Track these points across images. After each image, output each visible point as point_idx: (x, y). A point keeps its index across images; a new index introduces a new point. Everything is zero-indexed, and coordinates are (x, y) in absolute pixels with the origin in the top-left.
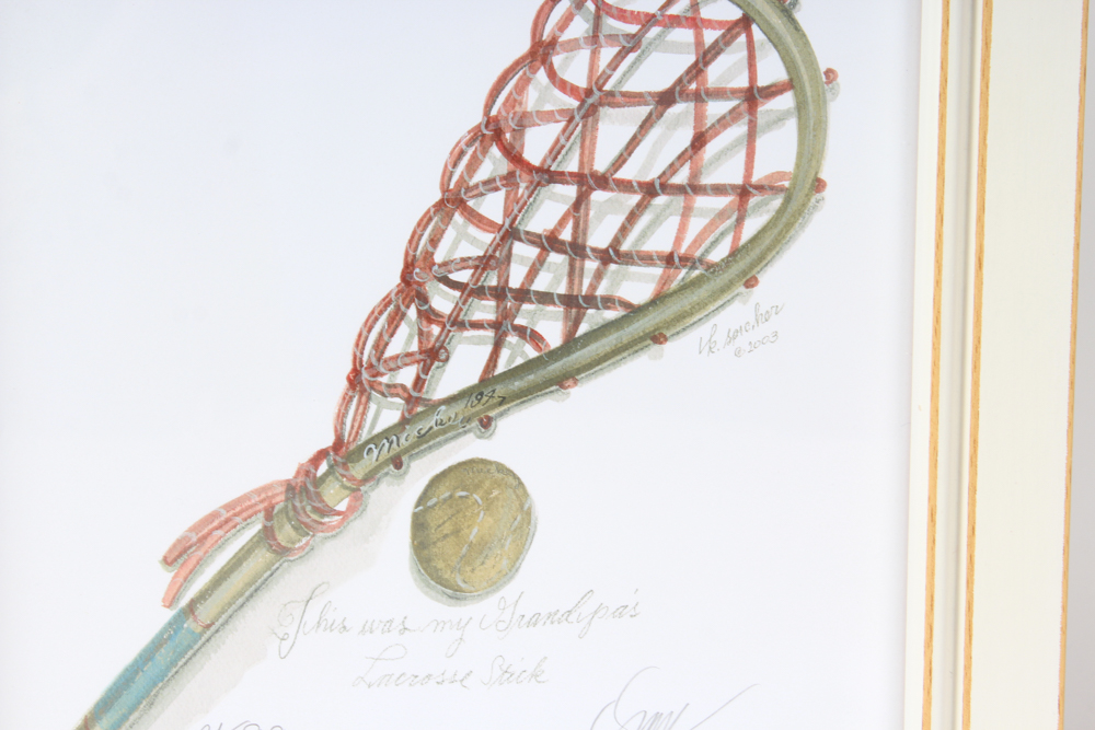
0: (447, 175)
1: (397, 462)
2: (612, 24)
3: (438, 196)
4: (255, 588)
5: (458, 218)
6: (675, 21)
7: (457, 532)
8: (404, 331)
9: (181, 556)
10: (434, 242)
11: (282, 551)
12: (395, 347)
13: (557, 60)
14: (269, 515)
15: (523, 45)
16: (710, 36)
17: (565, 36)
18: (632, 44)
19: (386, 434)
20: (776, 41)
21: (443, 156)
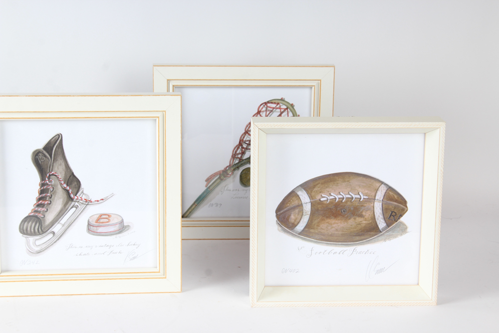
0: (246, 129)
1: (238, 168)
2: (269, 109)
3: (244, 131)
4: (218, 184)
5: (247, 134)
6: (277, 108)
7: (246, 177)
8: (239, 150)
9: (208, 180)
10: (244, 138)
11: (222, 180)
12: (238, 152)
13: (261, 113)
14: (220, 175)
15: (256, 111)
16: (282, 110)
17: (262, 110)
18: (272, 111)
19: (236, 164)
20: (291, 111)
21: (245, 126)
